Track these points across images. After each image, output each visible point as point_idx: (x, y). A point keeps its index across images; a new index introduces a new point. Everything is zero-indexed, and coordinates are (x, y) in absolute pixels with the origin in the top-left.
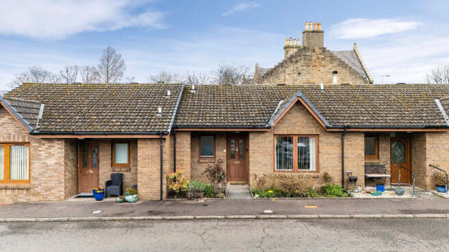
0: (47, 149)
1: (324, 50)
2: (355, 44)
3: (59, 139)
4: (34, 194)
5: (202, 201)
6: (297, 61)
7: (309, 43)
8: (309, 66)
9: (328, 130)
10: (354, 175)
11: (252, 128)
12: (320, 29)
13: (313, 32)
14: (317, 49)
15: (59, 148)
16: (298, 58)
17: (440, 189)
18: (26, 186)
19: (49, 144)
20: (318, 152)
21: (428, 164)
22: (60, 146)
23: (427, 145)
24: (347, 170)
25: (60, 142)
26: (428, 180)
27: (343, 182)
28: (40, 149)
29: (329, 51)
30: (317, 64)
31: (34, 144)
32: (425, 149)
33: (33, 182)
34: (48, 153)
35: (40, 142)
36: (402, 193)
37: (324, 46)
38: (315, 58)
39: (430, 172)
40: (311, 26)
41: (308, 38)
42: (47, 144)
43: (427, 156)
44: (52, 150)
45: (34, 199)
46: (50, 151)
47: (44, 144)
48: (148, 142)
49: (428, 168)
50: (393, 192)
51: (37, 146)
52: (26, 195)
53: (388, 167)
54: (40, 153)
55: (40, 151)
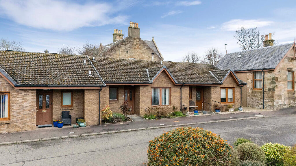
0: (23, 96)
1: (140, 39)
2: (153, 37)
3: (32, 90)
4: (13, 127)
5: (122, 123)
6: (126, 45)
7: (132, 35)
8: (132, 48)
9: (176, 85)
10: (186, 106)
11: (144, 84)
12: (138, 27)
13: (135, 28)
14: (136, 38)
15: (32, 96)
16: (127, 43)
17: (217, 111)
18: (8, 121)
19: (25, 93)
20: (171, 96)
21: (212, 100)
22: (33, 94)
23: (212, 92)
24: (183, 104)
25: (33, 92)
26: (212, 107)
27: (181, 109)
28: (18, 96)
29: (142, 40)
30: (136, 47)
31: (13, 93)
32: (211, 93)
33: (12, 119)
34: (24, 99)
35: (18, 92)
36: (205, 114)
37: (140, 37)
38: (136, 44)
39: (213, 104)
40: (133, 25)
41: (132, 31)
42: (23, 93)
43: (212, 97)
44: (27, 98)
45: (13, 130)
46: (25, 98)
47: (21, 93)
48: (91, 91)
49: (212, 102)
50: (202, 113)
51: (16, 95)
52: (7, 128)
53: (195, 102)
54: (18, 99)
55: (18, 98)
